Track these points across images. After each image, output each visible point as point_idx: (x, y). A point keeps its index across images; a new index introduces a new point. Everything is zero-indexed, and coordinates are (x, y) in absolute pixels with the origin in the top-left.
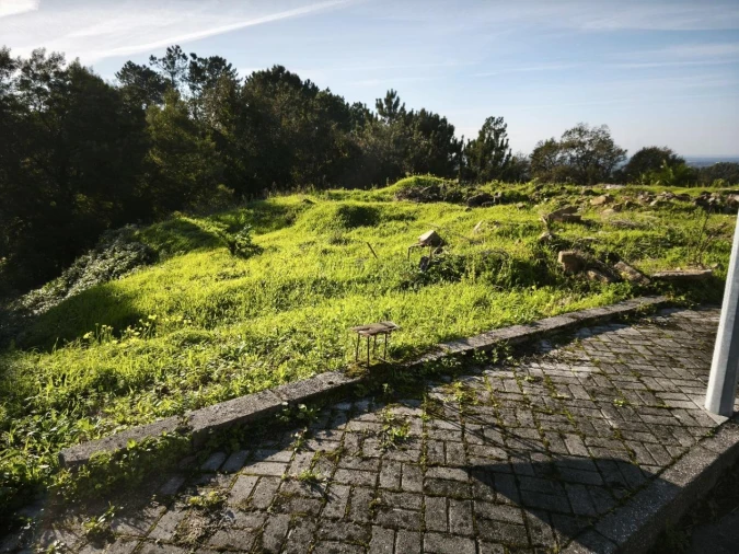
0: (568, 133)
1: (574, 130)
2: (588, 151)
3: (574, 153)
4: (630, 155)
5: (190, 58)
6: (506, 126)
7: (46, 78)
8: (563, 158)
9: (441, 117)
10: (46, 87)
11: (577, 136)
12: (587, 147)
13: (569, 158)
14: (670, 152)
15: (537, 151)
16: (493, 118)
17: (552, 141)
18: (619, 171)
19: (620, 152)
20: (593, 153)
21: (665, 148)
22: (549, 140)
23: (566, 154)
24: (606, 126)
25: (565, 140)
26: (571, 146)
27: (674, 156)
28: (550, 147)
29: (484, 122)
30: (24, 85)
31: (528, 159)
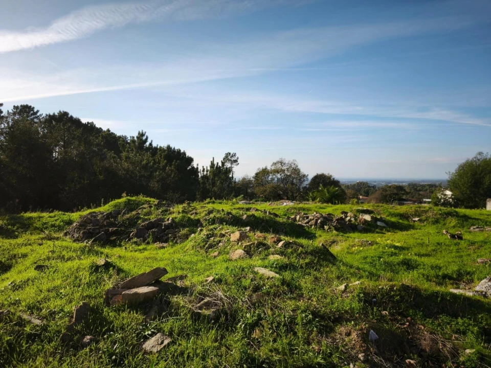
0: (275, 164)
1: (278, 162)
2: (287, 175)
3: (279, 176)
4: (310, 177)
6: (238, 158)
8: (273, 179)
9: (182, 151)
11: (280, 166)
12: (286, 172)
13: (276, 179)
14: (331, 176)
15: (257, 174)
16: (230, 154)
17: (266, 169)
18: (305, 187)
19: (304, 176)
20: (290, 176)
21: (328, 174)
22: (264, 168)
23: (274, 176)
24: (296, 160)
25: (273, 168)
26: (277, 171)
27: (334, 179)
28: (265, 172)
29: (224, 156)
31: (252, 179)
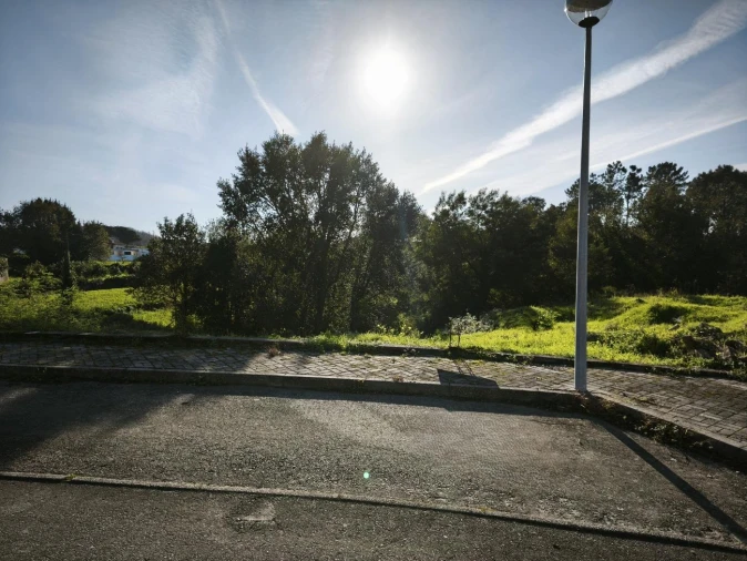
5: (629, 170)
7: (484, 207)
10: (483, 213)
30: (471, 213)
